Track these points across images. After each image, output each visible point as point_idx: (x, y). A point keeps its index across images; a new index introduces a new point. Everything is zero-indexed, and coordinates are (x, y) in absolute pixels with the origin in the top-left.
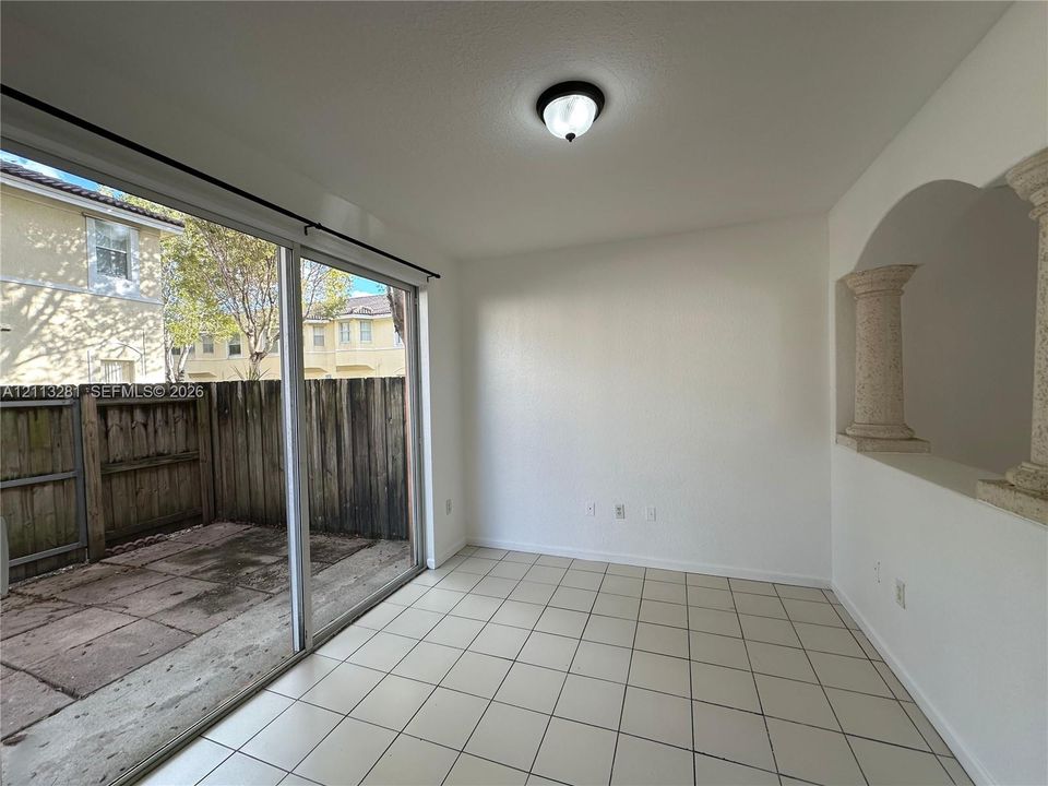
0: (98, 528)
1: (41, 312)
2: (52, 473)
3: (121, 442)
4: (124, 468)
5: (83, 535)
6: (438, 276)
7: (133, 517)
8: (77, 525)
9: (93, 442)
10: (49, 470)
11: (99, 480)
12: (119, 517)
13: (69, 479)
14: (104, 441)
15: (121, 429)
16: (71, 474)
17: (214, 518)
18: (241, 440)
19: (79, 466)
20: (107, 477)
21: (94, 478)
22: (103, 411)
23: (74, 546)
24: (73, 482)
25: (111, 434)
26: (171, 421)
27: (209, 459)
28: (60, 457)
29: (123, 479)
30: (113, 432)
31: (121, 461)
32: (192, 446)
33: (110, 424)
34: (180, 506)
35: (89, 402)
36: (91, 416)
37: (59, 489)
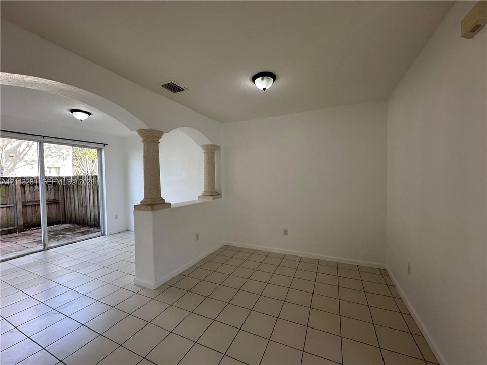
0: (21, 222)
1: (24, 150)
2: (6, 204)
3: (30, 195)
4: (31, 204)
5: (16, 224)
6: (107, 145)
7: (34, 220)
8: (14, 221)
9: (19, 196)
10: (5, 203)
11: (21, 207)
12: (29, 219)
13: (11, 207)
14: (24, 195)
15: (30, 191)
16: (12, 205)
17: (65, 222)
18: (72, 196)
19: (15, 202)
20: (24, 206)
21: (20, 207)
22: (23, 186)
23: (13, 228)
24: (12, 208)
25: (26, 193)
26: (49, 189)
27: (63, 202)
28: (8, 199)
29: (31, 208)
30: (27, 192)
31: (30, 202)
32: (57, 197)
33: (26, 189)
34: (52, 217)
35: (18, 183)
36: (19, 187)
37: (8, 210)
